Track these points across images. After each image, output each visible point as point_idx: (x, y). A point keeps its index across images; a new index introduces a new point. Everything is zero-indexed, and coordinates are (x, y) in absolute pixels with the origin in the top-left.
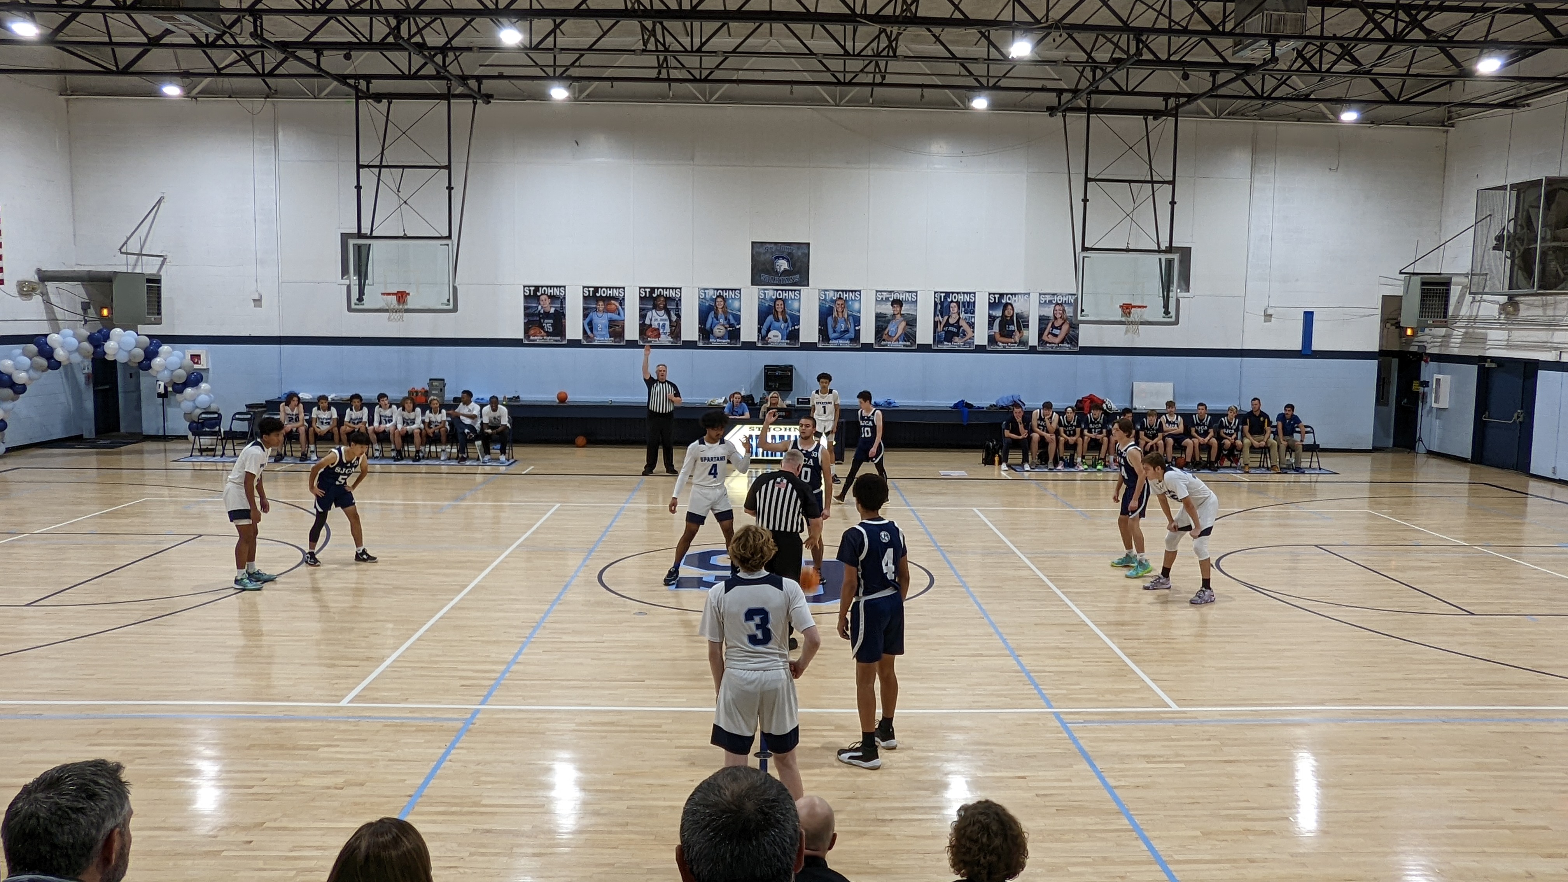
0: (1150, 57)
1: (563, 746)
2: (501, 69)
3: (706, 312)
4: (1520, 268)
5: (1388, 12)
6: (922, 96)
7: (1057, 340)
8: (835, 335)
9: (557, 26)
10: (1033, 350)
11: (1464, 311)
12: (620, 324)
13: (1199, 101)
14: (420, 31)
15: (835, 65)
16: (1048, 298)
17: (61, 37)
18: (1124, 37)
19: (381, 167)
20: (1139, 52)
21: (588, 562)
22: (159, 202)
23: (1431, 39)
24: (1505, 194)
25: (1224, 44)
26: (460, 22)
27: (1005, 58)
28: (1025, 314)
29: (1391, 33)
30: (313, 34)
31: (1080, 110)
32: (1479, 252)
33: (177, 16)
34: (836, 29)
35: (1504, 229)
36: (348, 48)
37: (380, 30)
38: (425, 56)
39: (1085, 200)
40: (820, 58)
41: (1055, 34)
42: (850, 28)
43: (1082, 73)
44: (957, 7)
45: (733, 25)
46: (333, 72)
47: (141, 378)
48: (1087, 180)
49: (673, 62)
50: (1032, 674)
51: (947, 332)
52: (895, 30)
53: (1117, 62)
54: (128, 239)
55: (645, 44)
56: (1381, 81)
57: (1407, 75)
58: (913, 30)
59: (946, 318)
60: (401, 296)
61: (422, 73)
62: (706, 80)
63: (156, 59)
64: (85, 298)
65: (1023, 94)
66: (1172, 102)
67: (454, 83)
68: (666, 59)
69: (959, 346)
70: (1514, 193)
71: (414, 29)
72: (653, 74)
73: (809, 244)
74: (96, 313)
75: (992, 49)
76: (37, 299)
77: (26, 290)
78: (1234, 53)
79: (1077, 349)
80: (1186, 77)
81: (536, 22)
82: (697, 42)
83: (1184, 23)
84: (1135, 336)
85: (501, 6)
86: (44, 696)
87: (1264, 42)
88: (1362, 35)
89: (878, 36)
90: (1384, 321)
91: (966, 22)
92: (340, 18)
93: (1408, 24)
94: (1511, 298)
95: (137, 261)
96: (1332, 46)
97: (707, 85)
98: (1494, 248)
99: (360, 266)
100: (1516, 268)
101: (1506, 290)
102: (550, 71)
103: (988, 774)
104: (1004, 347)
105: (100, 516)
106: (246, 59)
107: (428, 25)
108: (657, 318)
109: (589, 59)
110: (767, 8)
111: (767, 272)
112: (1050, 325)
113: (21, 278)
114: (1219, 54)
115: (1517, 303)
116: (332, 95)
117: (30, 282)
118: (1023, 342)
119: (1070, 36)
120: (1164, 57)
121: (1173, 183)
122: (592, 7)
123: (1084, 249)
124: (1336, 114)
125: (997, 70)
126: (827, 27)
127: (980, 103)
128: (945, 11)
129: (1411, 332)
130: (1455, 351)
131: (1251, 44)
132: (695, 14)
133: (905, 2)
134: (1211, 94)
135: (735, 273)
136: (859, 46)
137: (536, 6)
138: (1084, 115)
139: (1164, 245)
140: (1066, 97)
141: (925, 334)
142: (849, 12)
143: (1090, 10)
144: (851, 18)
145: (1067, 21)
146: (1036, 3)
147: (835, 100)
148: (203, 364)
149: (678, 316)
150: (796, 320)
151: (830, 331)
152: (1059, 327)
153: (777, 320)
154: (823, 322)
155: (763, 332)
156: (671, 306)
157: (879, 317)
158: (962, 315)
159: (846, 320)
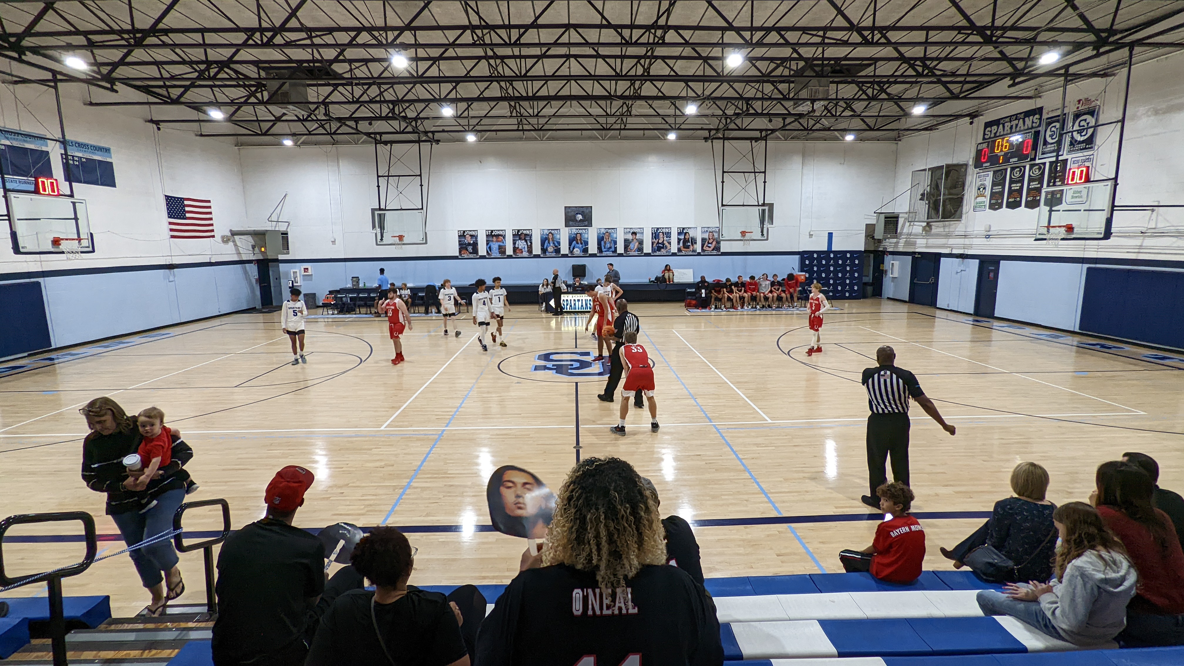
0: (753, 112)
1: (484, 445)
2: (443, 128)
3: (544, 240)
4: (932, 209)
5: (869, 85)
6: (644, 134)
7: (711, 249)
8: (605, 249)
9: (469, 106)
11: (907, 230)
12: (504, 247)
13: (777, 133)
14: (404, 110)
15: (602, 120)
17: (234, 118)
18: (741, 102)
19: (388, 176)
20: (748, 109)
21: (492, 360)
22: (285, 196)
23: (891, 98)
24: (925, 173)
25: (789, 104)
26: (423, 105)
27: (683, 115)
29: (871, 95)
30: (353, 113)
31: (719, 138)
32: (913, 201)
34: (602, 103)
35: (925, 190)
36: (370, 120)
37: (385, 111)
38: (407, 123)
39: (723, 182)
40: (595, 118)
41: (707, 102)
42: (609, 102)
43: (720, 120)
44: (660, 90)
45: (553, 102)
46: (364, 131)
47: (282, 280)
48: (724, 172)
49: (524, 122)
50: (702, 407)
51: (659, 247)
52: (630, 102)
53: (737, 115)
54: (272, 214)
55: (511, 113)
56: (865, 119)
57: (878, 116)
58: (638, 102)
59: (657, 240)
60: (401, 237)
61: (406, 130)
62: (541, 130)
63: (279, 128)
64: (253, 243)
65: (692, 132)
66: (764, 134)
67: (421, 135)
68: (521, 120)
69: (663, 253)
70: (930, 172)
71: (401, 110)
72: (515, 127)
73: (591, 207)
74: (259, 250)
75: (677, 110)
76: (232, 244)
77: (225, 240)
78: (794, 109)
80: (770, 121)
81: (459, 104)
82: (536, 112)
83: (769, 95)
84: (748, 246)
85: (442, 97)
86: (244, 428)
87: (809, 103)
88: (856, 97)
89: (622, 106)
90: (867, 236)
91: (664, 98)
92: (366, 105)
93: (879, 91)
94: (928, 223)
95: (276, 224)
96: (842, 103)
97: (541, 132)
100: (929, 209)
101: (926, 220)
102: (467, 128)
104: (686, 253)
105: (265, 345)
106: (323, 126)
107: (408, 107)
108: (521, 244)
109: (485, 121)
110: (569, 94)
111: (572, 221)
112: (707, 242)
113: (223, 234)
114: (786, 109)
115: (931, 226)
116: (364, 143)
117: (227, 236)
118: (694, 251)
119: (714, 103)
120: (760, 111)
121: (765, 172)
122: (485, 96)
123: (723, 205)
124: (843, 137)
125: (679, 120)
126: (598, 102)
127: (672, 136)
128: (654, 92)
129: (880, 241)
130: (901, 250)
131: (801, 104)
132: (535, 98)
133: (634, 88)
134: (783, 129)
135: (557, 221)
136: (613, 111)
137: (459, 96)
138: (722, 141)
139: (761, 202)
140: (713, 132)
141: (647, 248)
142: (608, 94)
143: (724, 90)
144: (609, 97)
145: (713, 95)
146: (698, 87)
147: (602, 137)
148: (310, 272)
149: (531, 243)
150: (586, 243)
151: (603, 248)
152: (712, 243)
153: (578, 243)
154: (599, 244)
155: (571, 249)
156: (528, 238)
157: (626, 241)
158: (665, 238)
159: (610, 243)
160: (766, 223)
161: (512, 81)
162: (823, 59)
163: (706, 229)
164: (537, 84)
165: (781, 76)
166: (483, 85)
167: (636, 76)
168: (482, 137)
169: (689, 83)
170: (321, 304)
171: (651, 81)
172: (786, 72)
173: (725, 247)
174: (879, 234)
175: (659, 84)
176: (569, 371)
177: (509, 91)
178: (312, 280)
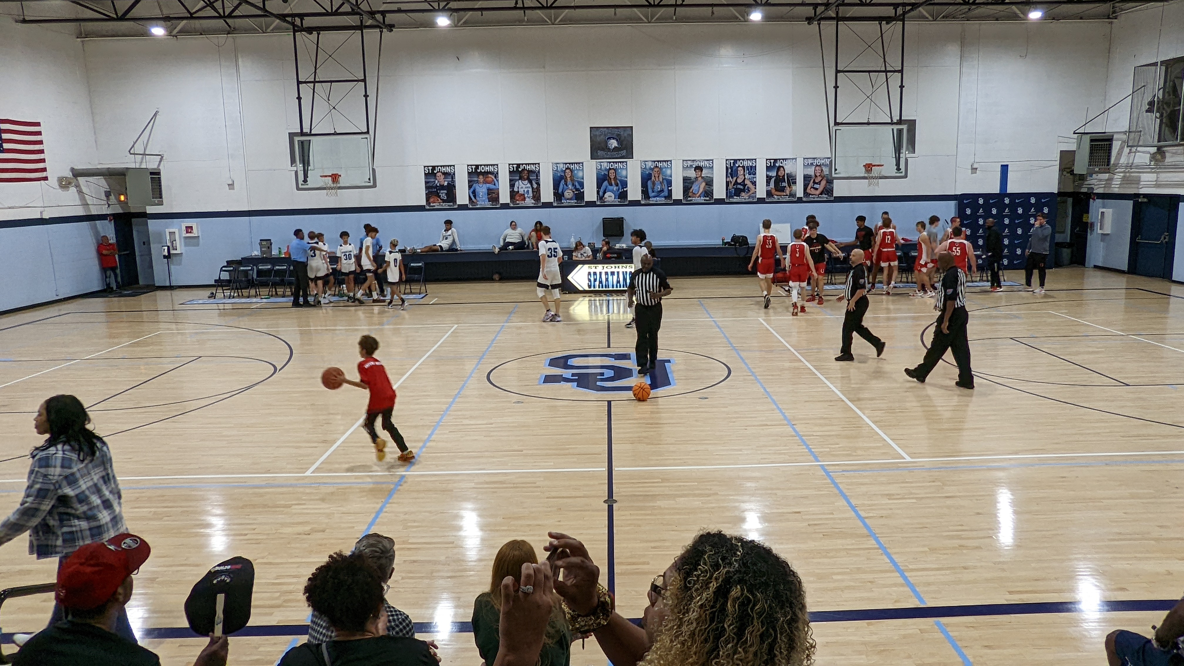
1: (467, 499)
2: (399, 5)
3: (558, 181)
4: (1167, 125)
6: (713, 13)
7: (818, 192)
8: (653, 194)
10: (800, 200)
11: (1123, 160)
12: (496, 192)
13: (920, 9)
16: (810, 161)
19: (314, 82)
21: (479, 366)
22: (155, 116)
24: (1156, 69)
28: (794, 174)
31: (831, 18)
32: (1135, 115)
35: (1155, 96)
39: (836, 87)
46: (275, 12)
47: (152, 245)
48: (837, 71)
50: (804, 438)
51: (736, 189)
54: (135, 143)
59: (735, 178)
60: (335, 178)
61: (341, 10)
62: (551, 7)
63: (143, 8)
64: (107, 187)
65: (790, 8)
66: (900, 10)
67: (365, 17)
69: (745, 199)
70: (1163, 68)
72: (512, 4)
73: (632, 127)
74: (116, 199)
76: (73, 190)
77: (64, 184)
79: (832, 199)
84: (876, 187)
90: (1062, 170)
94: (1159, 148)
95: (142, 159)
97: (553, 11)
98: (1147, 111)
99: (303, 156)
100: (1163, 126)
101: (1156, 143)
102: (436, 5)
103: (773, 511)
104: (779, 199)
105: (129, 346)
106: (211, 5)
108: (523, 186)
111: (603, 150)
112: (812, 181)
113: (60, 175)
115: (1164, 152)
116: (277, 29)
117: (66, 178)
118: (793, 195)
121: (901, 71)
123: (836, 124)
124: (1026, 14)
127: (756, 16)
129: (1084, 177)
130: (1116, 191)
134: (928, 3)
135: (579, 151)
138: (834, 22)
139: (896, 118)
140: (820, 9)
141: (720, 191)
147: (647, 18)
148: (195, 233)
149: (538, 184)
150: (624, 184)
151: (650, 191)
152: (819, 183)
153: (611, 184)
154: (644, 185)
155: (601, 194)
156: (533, 177)
157: (686, 180)
158: (747, 176)
159: (661, 183)
160: (903, 150)
168: (459, 21)
174: (1083, 165)
176: (599, 383)
178: (198, 245)
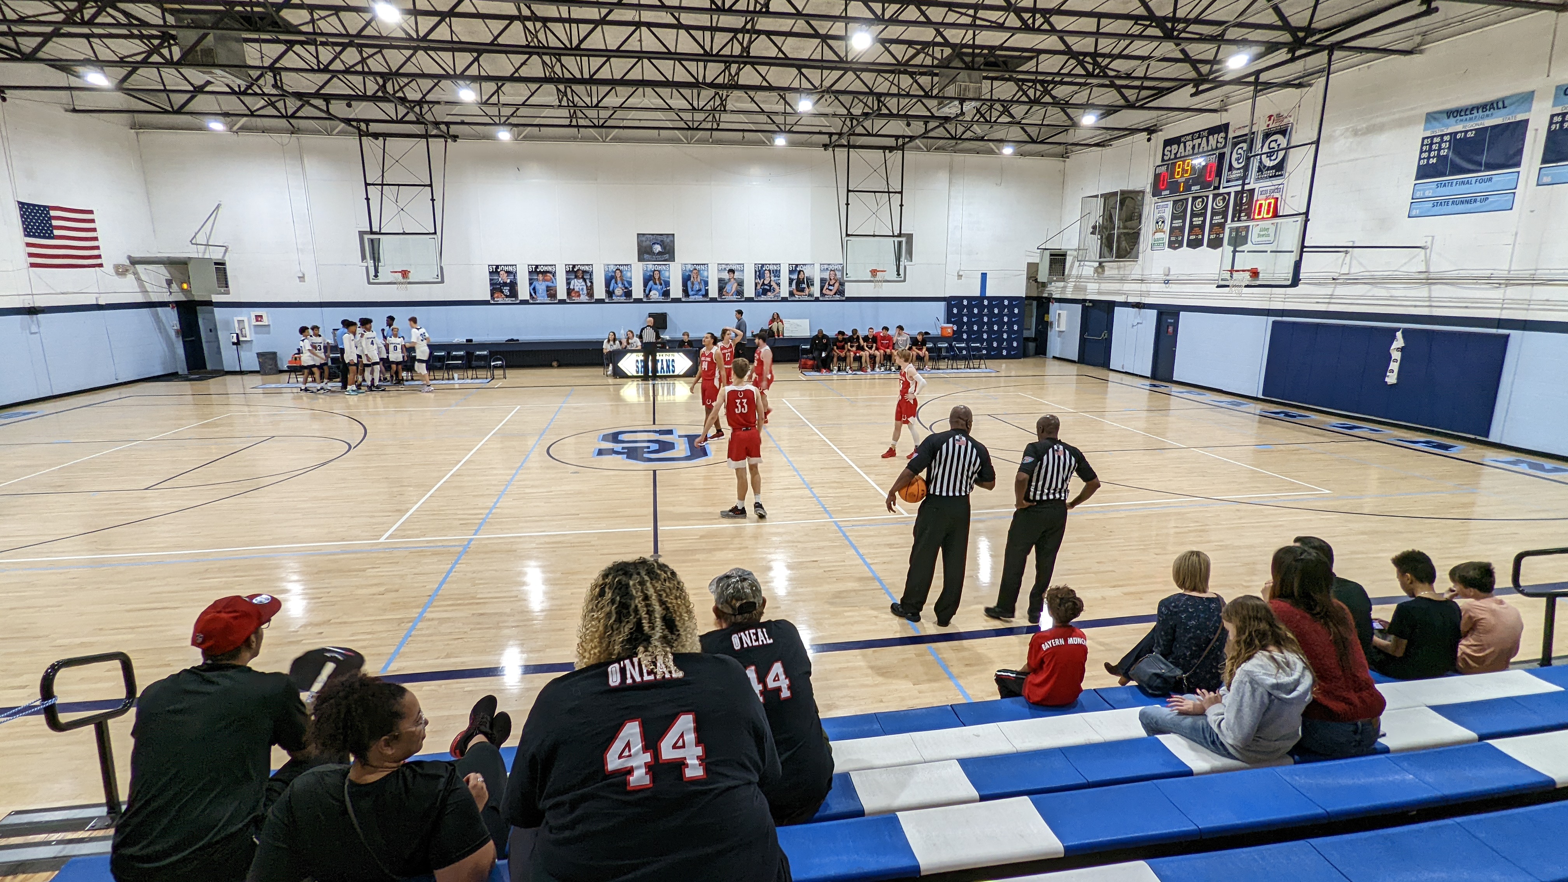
0: (887, 112)
2: (462, 118)
3: (609, 280)
4: (1105, 245)
5: (1030, 84)
6: (744, 137)
7: (832, 293)
8: (692, 292)
9: (499, 88)
11: (1076, 272)
12: (554, 289)
13: (917, 141)
14: (401, 88)
15: (687, 116)
17: (126, 85)
18: (871, 98)
19: (382, 185)
20: (879, 109)
21: (540, 442)
22: (218, 207)
23: (1056, 102)
24: (1097, 200)
25: (932, 103)
26: (430, 83)
27: (795, 113)
29: (1032, 98)
30: (322, 87)
31: (843, 146)
32: (1083, 236)
33: (214, 71)
34: (686, 92)
35: (1097, 221)
36: (349, 100)
37: (372, 88)
38: (407, 107)
39: (847, 204)
40: (676, 111)
41: (827, 96)
42: (695, 91)
43: (844, 122)
44: (764, 78)
45: (618, 88)
46: (339, 116)
47: (219, 333)
48: (848, 191)
49: (580, 114)
50: (820, 498)
51: (764, 289)
52: (725, 93)
53: (866, 115)
54: (196, 233)
55: (560, 102)
56: (1027, 128)
57: (1042, 125)
58: (737, 93)
59: (763, 280)
60: (404, 273)
61: (406, 119)
62: (602, 126)
63: (200, 103)
64: (169, 276)
65: (808, 136)
66: (900, 141)
68: (575, 112)
69: (770, 298)
70: (1103, 200)
71: (396, 87)
72: (567, 122)
73: (674, 234)
74: (179, 287)
75: (787, 107)
77: (121, 271)
78: (938, 110)
80: (908, 125)
81: (483, 84)
82: (595, 101)
83: (907, 90)
84: (881, 290)
85: (458, 73)
87: (957, 103)
88: (1015, 99)
89: (714, 97)
90: (1028, 278)
91: (770, 88)
92: (340, 76)
93: (1042, 92)
94: (1100, 263)
95: (206, 250)
96: (998, 106)
97: (604, 130)
98: (1091, 233)
99: (374, 253)
100: (1103, 246)
101: (1098, 259)
102: (497, 120)
103: (794, 560)
104: (799, 298)
105: (196, 427)
106: (272, 104)
107: (407, 84)
108: (578, 284)
109: (523, 111)
110: (641, 78)
111: (648, 253)
112: (827, 283)
113: (116, 262)
114: (929, 110)
115: (1104, 267)
116: (343, 133)
117: (123, 265)
118: (811, 295)
119: (837, 98)
120: (895, 112)
121: (901, 193)
122: (522, 75)
123: (847, 235)
124: (1000, 150)
125: (790, 120)
126: (681, 90)
127: (780, 141)
128: (757, 81)
129: (1044, 285)
130: (1069, 296)
131: (948, 104)
132: (591, 81)
133: (730, 74)
134: (923, 136)
135: (627, 254)
136: (702, 104)
137: (483, 73)
138: (846, 149)
139: (896, 232)
140: (835, 138)
141: (749, 291)
142: (694, 81)
143: (849, 82)
144: (696, 85)
145: (834, 88)
146: (814, 75)
147: (687, 140)
148: (265, 321)
149: (592, 283)
150: (667, 284)
151: (690, 290)
152: (833, 285)
153: (655, 284)
154: (685, 285)
155: (647, 292)
156: (587, 277)
157: (720, 281)
158: (773, 278)
159: (699, 283)
160: (903, 259)
161: (560, 55)
162: (974, 46)
163: (826, 267)
164: (596, 62)
165: (921, 66)
166: (518, 59)
167: (731, 56)
169: (803, 70)
170: (285, 368)
171: (753, 64)
172: (928, 61)
173: (851, 290)
174: (1043, 275)
175: (763, 69)
176: (646, 455)
177: (555, 69)
178: (269, 333)
